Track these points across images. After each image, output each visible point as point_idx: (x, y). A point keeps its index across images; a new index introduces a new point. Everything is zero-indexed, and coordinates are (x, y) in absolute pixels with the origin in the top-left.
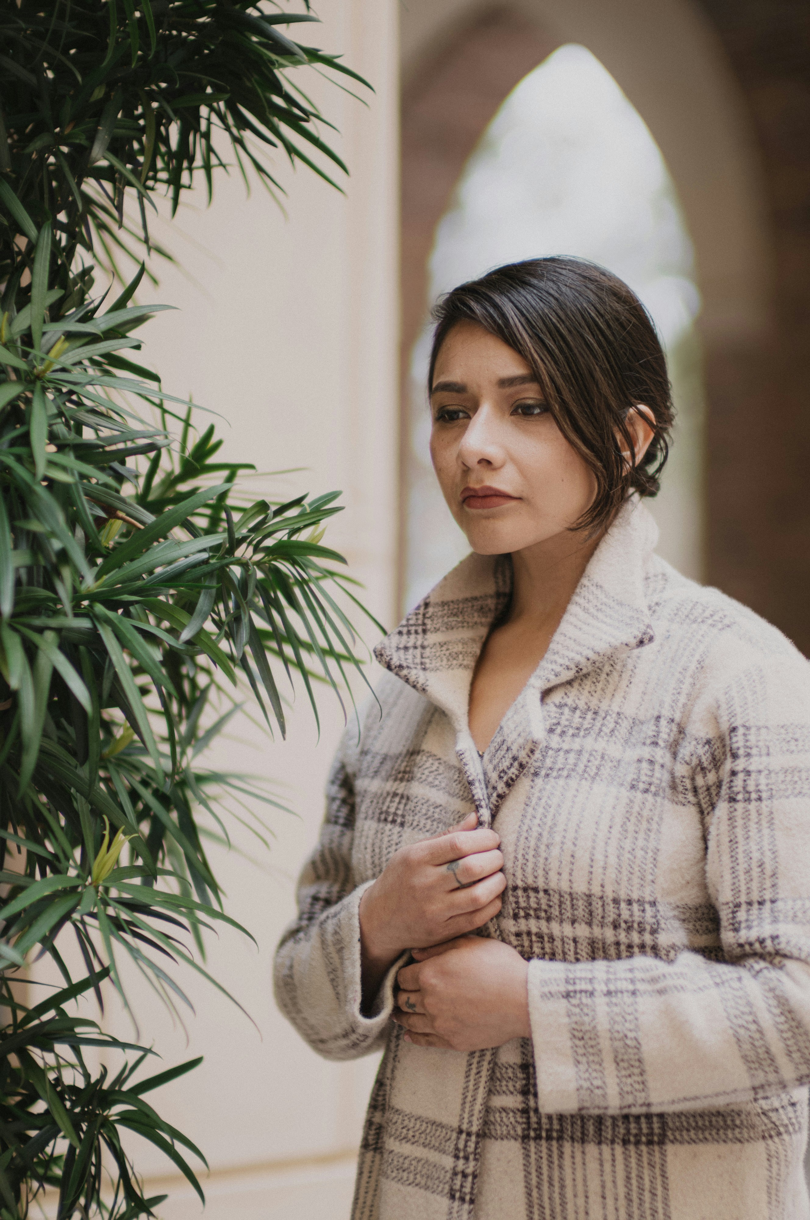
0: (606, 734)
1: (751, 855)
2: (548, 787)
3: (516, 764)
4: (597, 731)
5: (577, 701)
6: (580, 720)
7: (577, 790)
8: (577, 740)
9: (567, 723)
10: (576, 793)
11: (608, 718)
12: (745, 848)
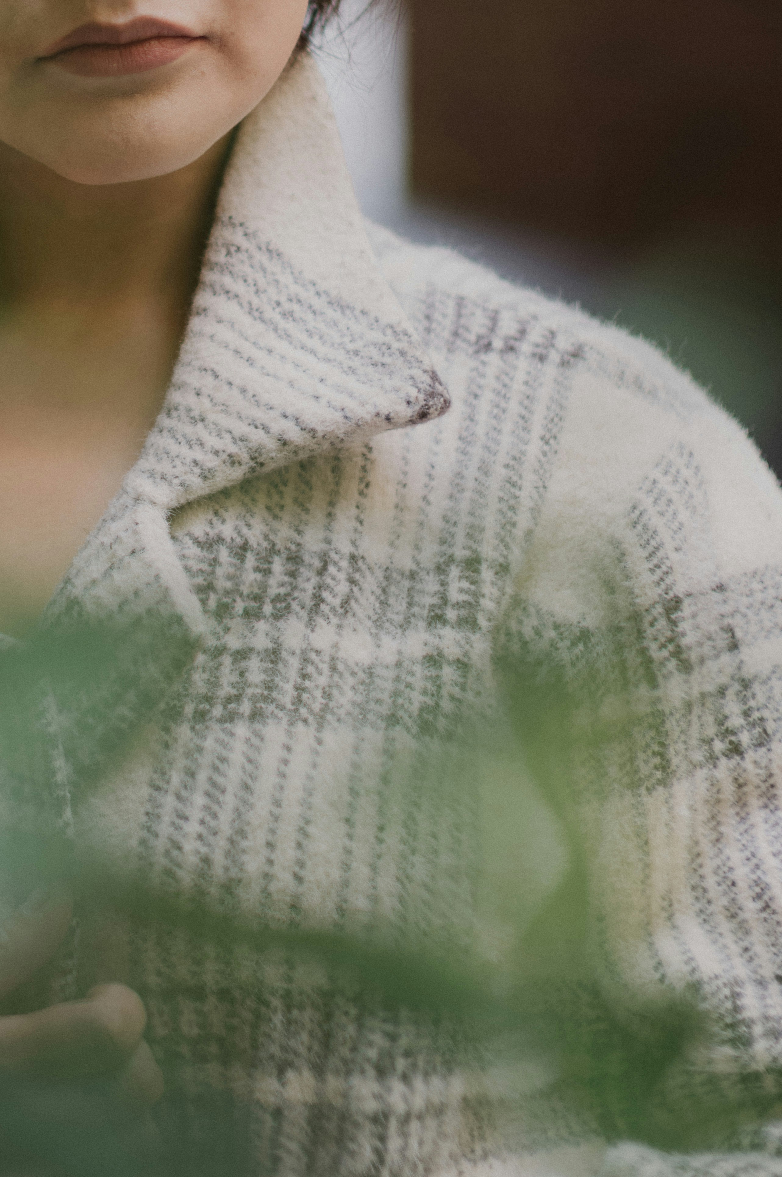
0: (333, 609)
1: (732, 876)
2: (209, 743)
3: (131, 696)
4: (309, 603)
5: (245, 530)
6: (259, 576)
7: (288, 749)
8: (262, 626)
9: (229, 585)
10: (285, 754)
11: (332, 569)
12: (718, 862)
